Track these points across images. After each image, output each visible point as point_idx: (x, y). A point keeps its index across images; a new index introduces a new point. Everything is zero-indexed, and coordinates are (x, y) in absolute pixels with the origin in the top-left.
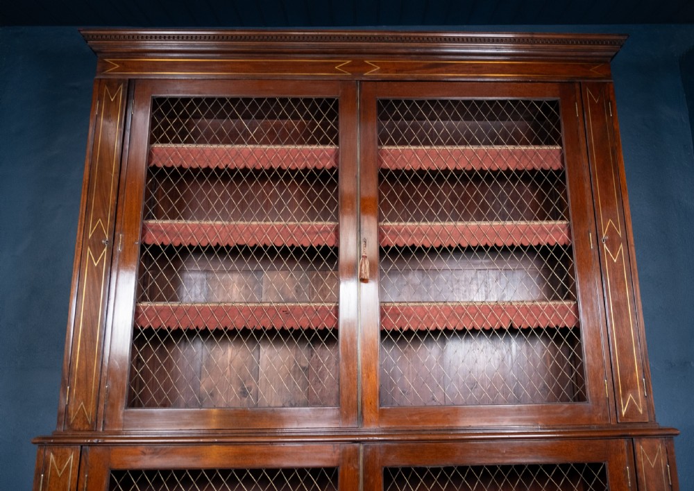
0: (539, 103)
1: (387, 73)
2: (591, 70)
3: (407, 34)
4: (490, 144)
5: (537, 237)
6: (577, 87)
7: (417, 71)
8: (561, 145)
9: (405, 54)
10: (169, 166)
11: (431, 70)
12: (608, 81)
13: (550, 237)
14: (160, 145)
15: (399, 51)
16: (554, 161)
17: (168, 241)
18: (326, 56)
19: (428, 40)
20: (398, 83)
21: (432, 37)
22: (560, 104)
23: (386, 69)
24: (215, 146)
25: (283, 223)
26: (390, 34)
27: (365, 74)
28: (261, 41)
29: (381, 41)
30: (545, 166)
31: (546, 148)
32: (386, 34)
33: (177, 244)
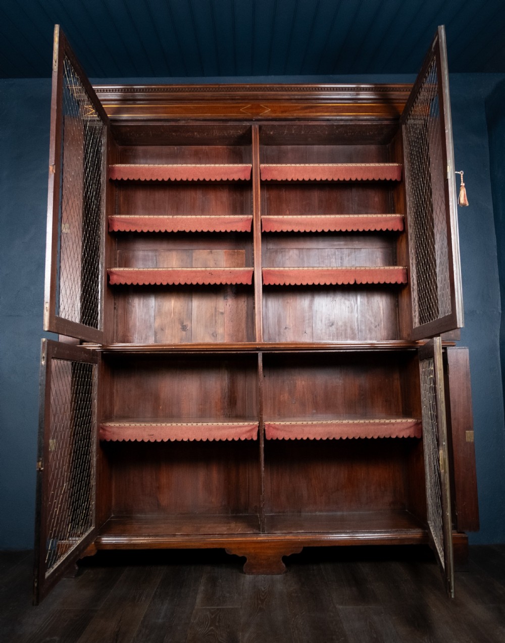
1: (276, 113)
3: (288, 86)
4: (345, 163)
7: (296, 111)
9: (288, 99)
11: (306, 111)
15: (284, 97)
18: (234, 101)
19: (304, 89)
21: (306, 88)
23: (275, 110)
26: (277, 86)
27: (261, 114)
28: (190, 92)
29: (271, 91)
32: (275, 86)
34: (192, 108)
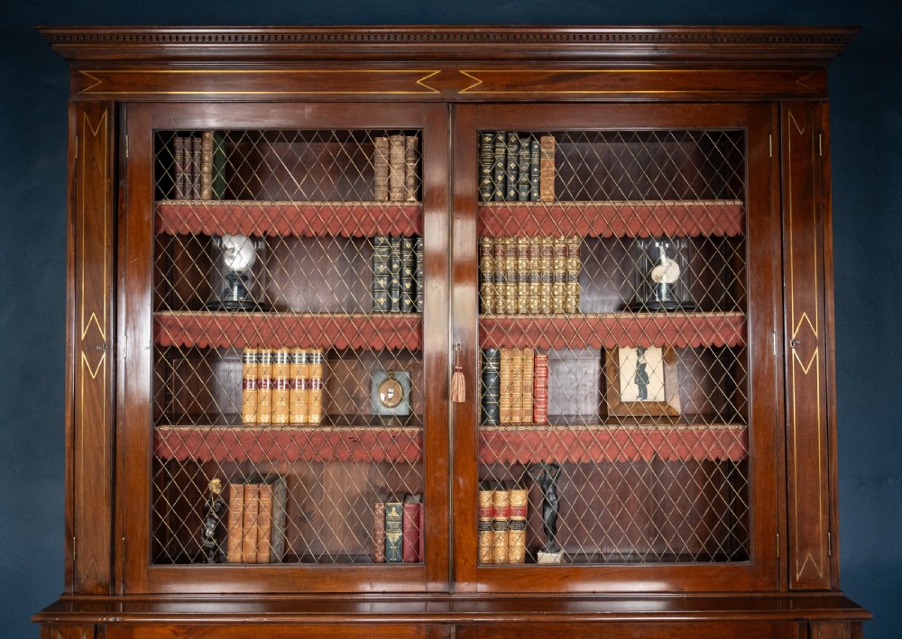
0: (715, 135)
1: (494, 90)
2: (797, 81)
3: (522, 30)
4: (640, 199)
5: (698, 335)
6: (774, 109)
7: (538, 86)
8: (742, 198)
9: (519, 59)
10: (186, 233)
11: (558, 85)
12: (821, 99)
13: (717, 336)
14: (169, 202)
15: (512, 55)
16: (731, 223)
17: (190, 341)
18: (402, 64)
20: (510, 105)
22: (747, 138)
23: (492, 84)
24: (247, 203)
25: (347, 315)
26: (498, 31)
27: (461, 92)
28: (306, 42)
29: (484, 41)
30: (717, 231)
31: (720, 203)
32: (493, 30)
33: (203, 345)
34: (313, 76)
